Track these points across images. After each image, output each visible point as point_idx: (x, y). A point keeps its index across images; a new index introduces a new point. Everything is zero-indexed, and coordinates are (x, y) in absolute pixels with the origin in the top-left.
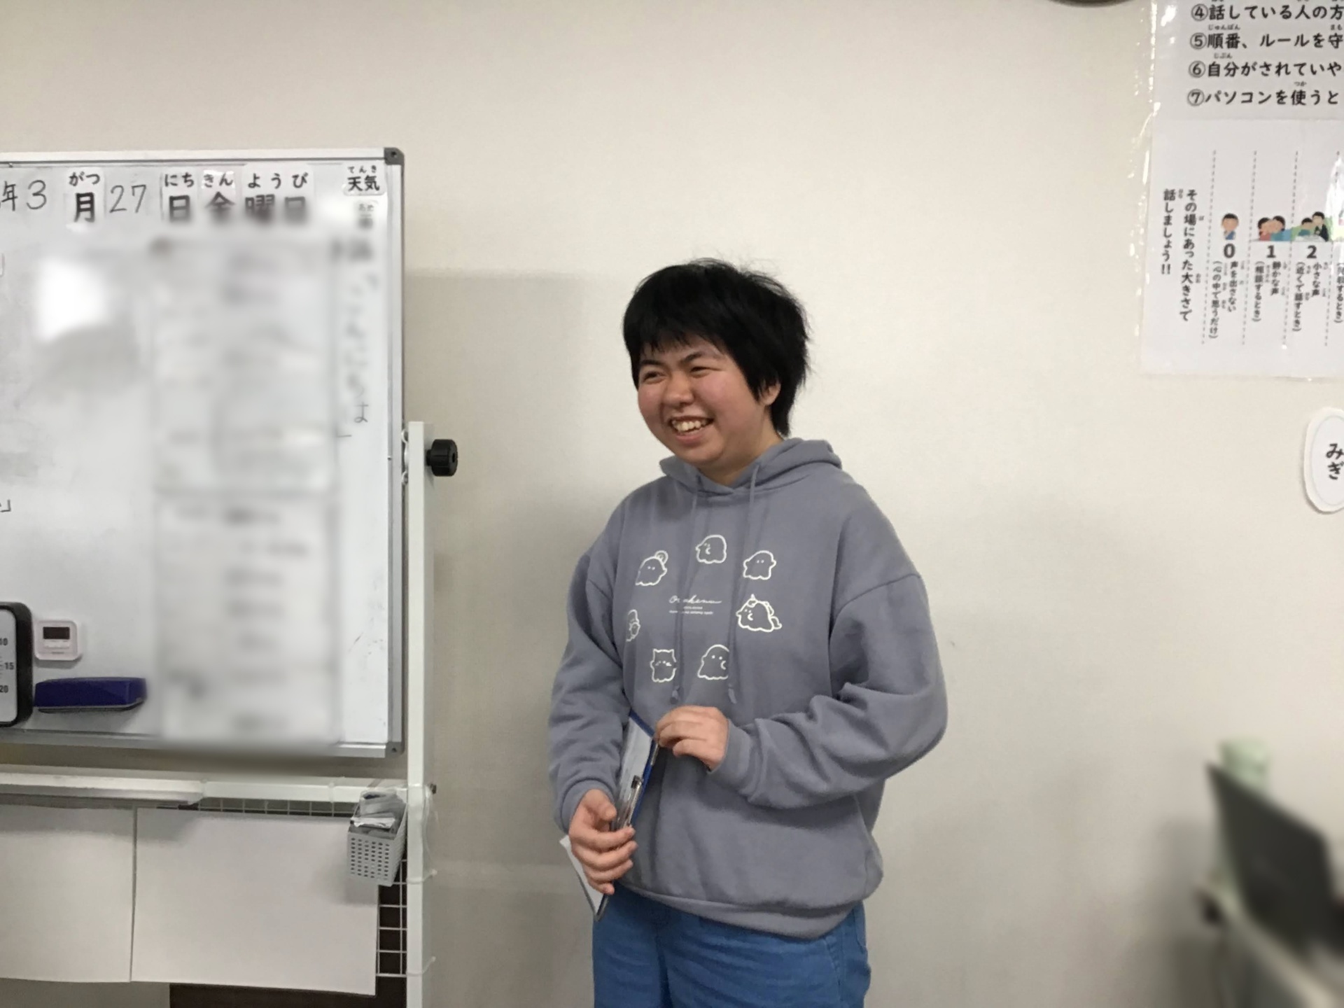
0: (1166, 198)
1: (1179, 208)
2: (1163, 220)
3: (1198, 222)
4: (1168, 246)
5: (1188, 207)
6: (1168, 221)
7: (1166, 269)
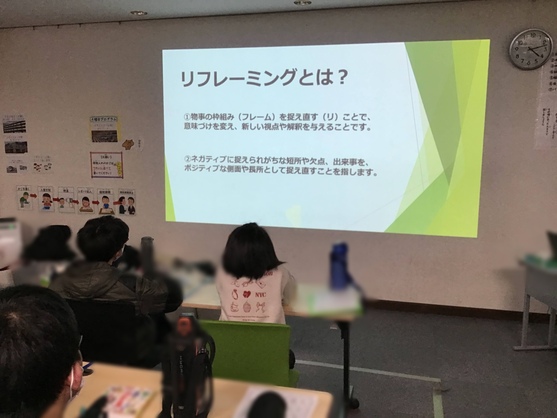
0: (543, 110)
1: (546, 112)
2: (542, 115)
3: (550, 115)
4: (544, 120)
5: (548, 112)
6: (544, 115)
7: (543, 125)
